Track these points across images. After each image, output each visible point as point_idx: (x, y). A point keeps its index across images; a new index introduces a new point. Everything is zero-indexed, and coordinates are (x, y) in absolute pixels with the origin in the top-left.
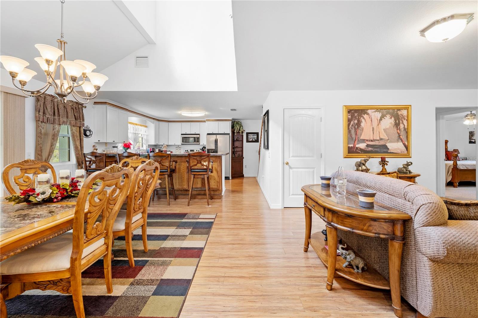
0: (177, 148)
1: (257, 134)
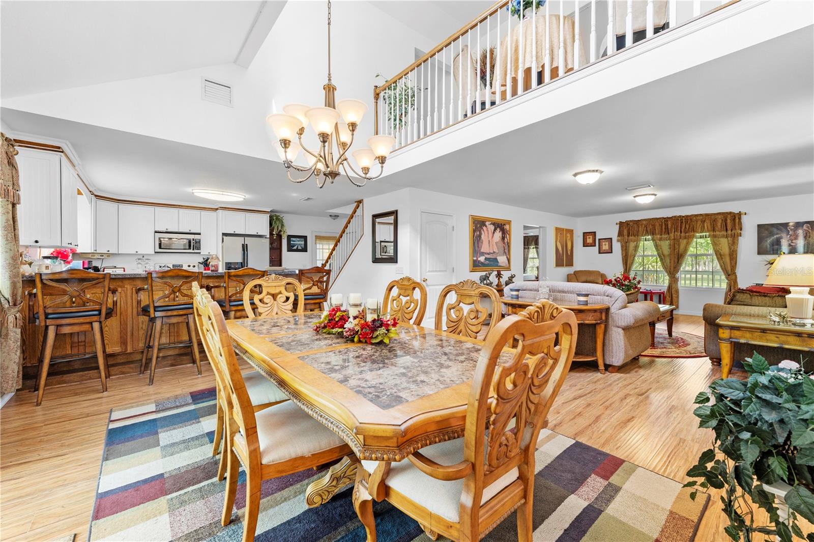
0: (140, 261)
1: (305, 238)
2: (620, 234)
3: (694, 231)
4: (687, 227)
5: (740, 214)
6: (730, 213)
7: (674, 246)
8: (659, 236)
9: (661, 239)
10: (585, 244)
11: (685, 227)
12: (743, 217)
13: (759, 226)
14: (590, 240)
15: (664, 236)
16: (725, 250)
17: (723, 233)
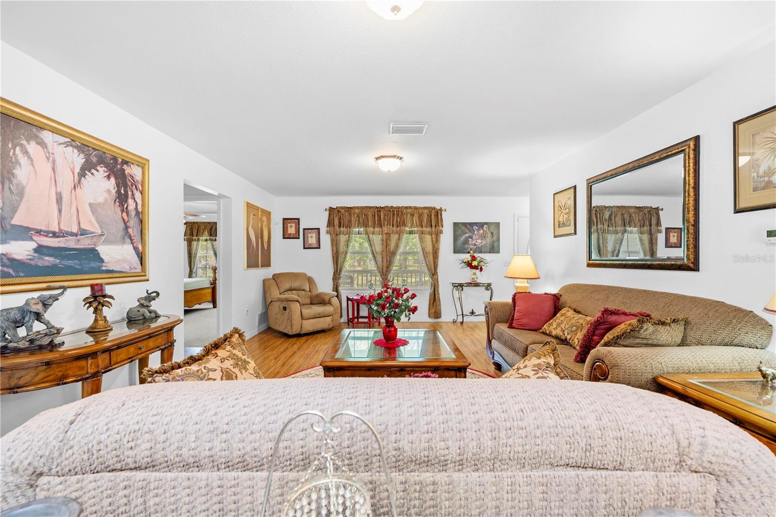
2: (330, 223)
3: (404, 225)
4: (399, 220)
5: (441, 210)
6: (434, 208)
7: (386, 243)
8: (371, 229)
9: (373, 233)
10: (286, 236)
11: (397, 221)
13: (454, 223)
14: (292, 230)
15: (377, 229)
16: (429, 248)
17: (429, 229)
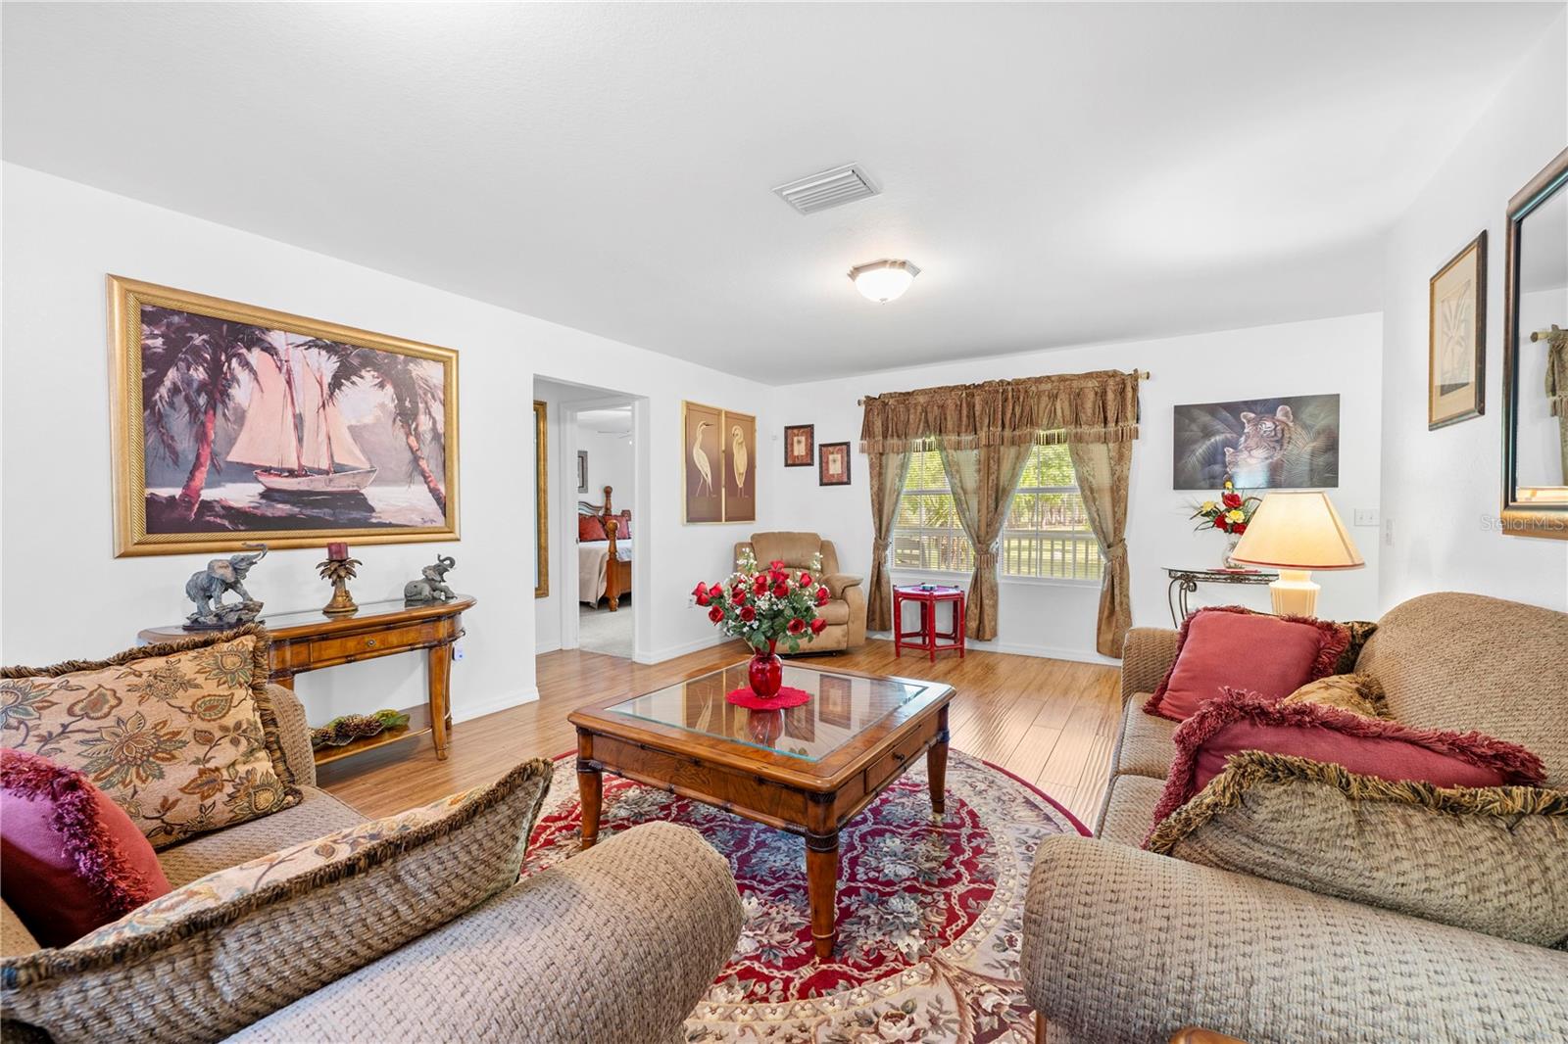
2: (867, 432)
3: (1032, 422)
4: (1018, 410)
5: (1135, 376)
6: (1114, 374)
7: (989, 466)
8: (954, 438)
9: (958, 447)
10: (791, 461)
11: (1013, 413)
12: (1142, 384)
13: (1177, 408)
14: (799, 450)
15: (967, 438)
16: (1102, 477)
17: (1099, 429)
